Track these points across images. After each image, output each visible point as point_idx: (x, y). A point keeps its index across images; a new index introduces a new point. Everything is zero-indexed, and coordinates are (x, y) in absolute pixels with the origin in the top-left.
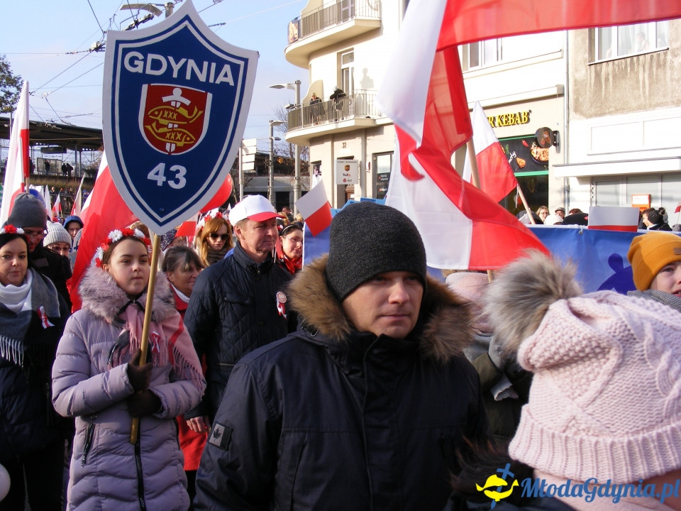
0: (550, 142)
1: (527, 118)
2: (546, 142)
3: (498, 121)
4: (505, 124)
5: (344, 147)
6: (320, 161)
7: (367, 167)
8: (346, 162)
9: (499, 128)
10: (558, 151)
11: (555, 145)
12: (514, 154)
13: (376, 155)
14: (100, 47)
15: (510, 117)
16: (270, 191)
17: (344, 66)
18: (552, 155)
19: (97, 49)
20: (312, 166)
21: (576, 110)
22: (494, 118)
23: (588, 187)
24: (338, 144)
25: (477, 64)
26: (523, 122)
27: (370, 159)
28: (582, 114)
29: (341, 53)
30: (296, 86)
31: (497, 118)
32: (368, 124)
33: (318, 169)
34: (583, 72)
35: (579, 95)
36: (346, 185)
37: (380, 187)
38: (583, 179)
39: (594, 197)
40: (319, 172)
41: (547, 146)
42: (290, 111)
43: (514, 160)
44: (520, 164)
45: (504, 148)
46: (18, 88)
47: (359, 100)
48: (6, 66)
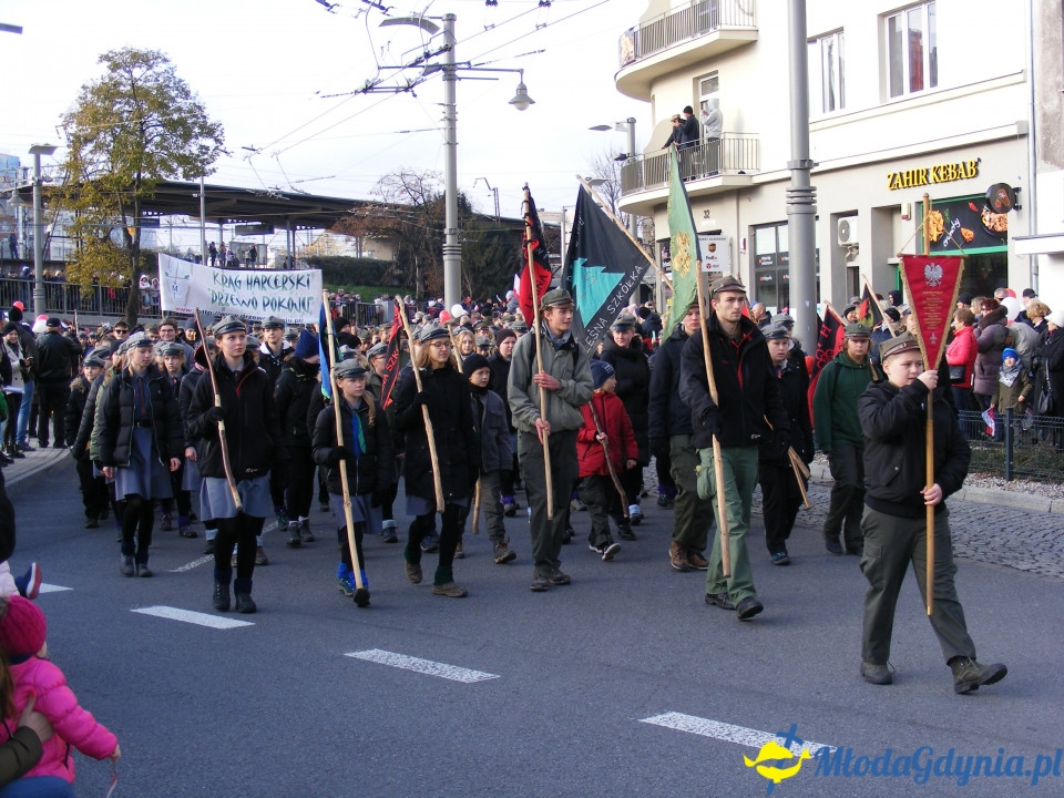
0: (1009, 204)
1: (974, 171)
2: (1003, 205)
3: (932, 175)
4: (942, 179)
5: (707, 217)
6: (671, 240)
7: (742, 246)
8: (711, 239)
9: (933, 184)
10: (1021, 217)
11: (1017, 208)
12: (957, 222)
13: (755, 227)
14: (371, 87)
15: (950, 170)
17: (702, 98)
18: (1011, 222)
19: (365, 91)
20: (657, 246)
21: (1045, 157)
22: (927, 171)
24: (698, 211)
25: (901, 93)
26: (969, 175)
27: (745, 234)
28: (1055, 162)
29: (698, 78)
31: (931, 171)
32: (743, 182)
33: (668, 251)
34: (1055, 103)
35: (1050, 134)
36: (710, 273)
37: (762, 274)
38: (1056, 257)
40: (669, 255)
41: (1005, 210)
42: (625, 163)
43: (958, 231)
44: (967, 237)
45: (943, 215)
46: (217, 140)
47: (728, 147)
48: (199, 108)
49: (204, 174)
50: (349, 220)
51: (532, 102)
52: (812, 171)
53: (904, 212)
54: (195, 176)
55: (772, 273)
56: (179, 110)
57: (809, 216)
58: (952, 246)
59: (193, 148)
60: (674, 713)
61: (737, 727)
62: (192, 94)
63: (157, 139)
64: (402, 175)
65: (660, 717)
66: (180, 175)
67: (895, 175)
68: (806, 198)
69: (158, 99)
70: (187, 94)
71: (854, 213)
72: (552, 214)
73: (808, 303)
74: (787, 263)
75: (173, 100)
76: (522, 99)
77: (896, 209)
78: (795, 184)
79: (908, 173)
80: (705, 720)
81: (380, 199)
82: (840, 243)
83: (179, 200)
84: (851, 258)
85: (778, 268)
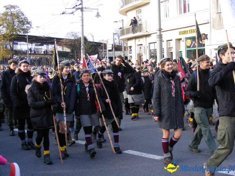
0: (205, 38)
2: (204, 38)
3: (188, 32)
4: (191, 33)
5: (139, 41)
6: (131, 46)
7: (147, 48)
8: (140, 46)
9: (189, 34)
10: (208, 41)
11: (207, 39)
12: (194, 42)
13: (150, 43)
15: (192, 30)
16: (114, 56)
18: (206, 42)
19: (63, 14)
20: (128, 48)
21: (213, 28)
22: (187, 31)
24: (137, 40)
25: (182, 14)
27: (148, 45)
28: (215, 29)
29: (137, 11)
30: (122, 21)
31: (188, 31)
32: (147, 33)
33: (131, 49)
34: (215, 16)
35: (214, 23)
36: (140, 54)
37: (151, 54)
38: (216, 49)
40: (131, 50)
41: (204, 39)
42: (121, 29)
43: (194, 44)
44: (196, 45)
45: (191, 41)
46: (30, 25)
47: (144, 26)
48: (26, 18)
49: (27, 32)
50: (60, 43)
51: (100, 16)
52: (162, 31)
53: (182, 40)
54: (26, 33)
55: (154, 54)
56: (22, 18)
57: (161, 41)
58: (192, 48)
59: (25, 27)
60: (130, 150)
61: (143, 153)
62: (25, 15)
63: (17, 25)
64: (72, 33)
65: (127, 151)
66: (22, 33)
67: (180, 32)
68: (160, 37)
69: (17, 16)
70: (23, 15)
71: (171, 40)
72: (105, 41)
74: (156, 51)
75: (20, 16)
76: (98, 15)
77: (180, 39)
78: (158, 34)
79: (183, 31)
80: (137, 152)
81: (67, 38)
82: (169, 47)
83: (22, 38)
84: (171, 50)
85: (155, 52)
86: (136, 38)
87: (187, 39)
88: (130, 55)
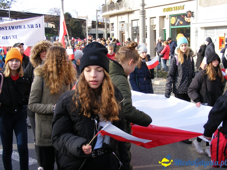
0: (191, 16)
2: (189, 16)
4: (176, 10)
5: (121, 18)
6: (113, 23)
7: (129, 25)
8: (122, 23)
9: (173, 11)
10: (194, 19)
11: (193, 16)
12: (179, 20)
13: (132, 21)
15: (177, 7)
16: (97, 33)
18: (191, 20)
20: (111, 25)
21: (200, 5)
23: (204, 30)
24: (119, 17)
26: (182, 9)
27: (130, 22)
28: (202, 6)
31: (173, 8)
32: (130, 10)
33: (113, 26)
36: (122, 31)
37: (134, 31)
38: (202, 28)
39: (206, 34)
40: (113, 27)
41: (190, 17)
43: (179, 22)
44: (181, 23)
45: (176, 18)
49: (9, 8)
52: (145, 7)
53: (167, 17)
54: (7, 8)
55: (136, 31)
57: (144, 17)
58: (177, 26)
64: (55, 9)
66: (3, 8)
67: (165, 9)
68: (143, 13)
71: (155, 17)
73: (144, 38)
74: (139, 29)
77: (165, 17)
78: (141, 10)
79: (167, 8)
82: (152, 24)
84: (154, 28)
86: (118, 15)
87: (171, 16)
88: (112, 32)
